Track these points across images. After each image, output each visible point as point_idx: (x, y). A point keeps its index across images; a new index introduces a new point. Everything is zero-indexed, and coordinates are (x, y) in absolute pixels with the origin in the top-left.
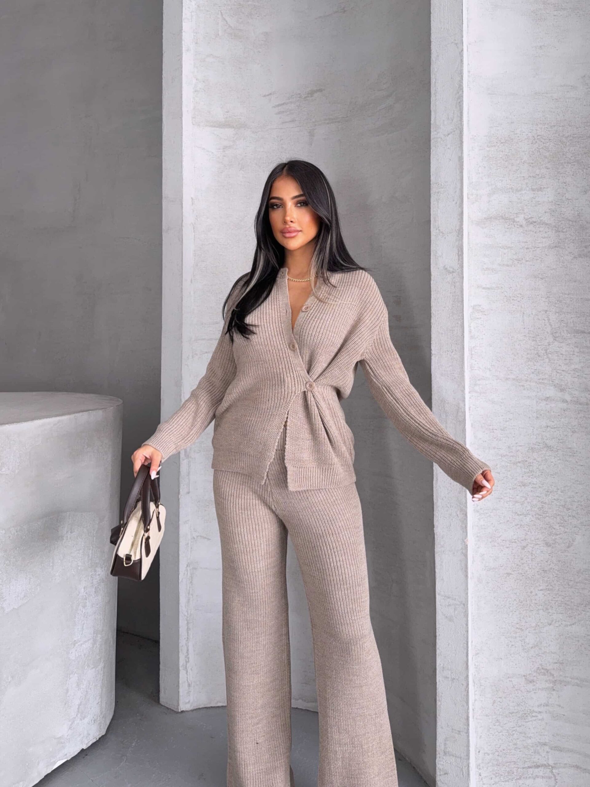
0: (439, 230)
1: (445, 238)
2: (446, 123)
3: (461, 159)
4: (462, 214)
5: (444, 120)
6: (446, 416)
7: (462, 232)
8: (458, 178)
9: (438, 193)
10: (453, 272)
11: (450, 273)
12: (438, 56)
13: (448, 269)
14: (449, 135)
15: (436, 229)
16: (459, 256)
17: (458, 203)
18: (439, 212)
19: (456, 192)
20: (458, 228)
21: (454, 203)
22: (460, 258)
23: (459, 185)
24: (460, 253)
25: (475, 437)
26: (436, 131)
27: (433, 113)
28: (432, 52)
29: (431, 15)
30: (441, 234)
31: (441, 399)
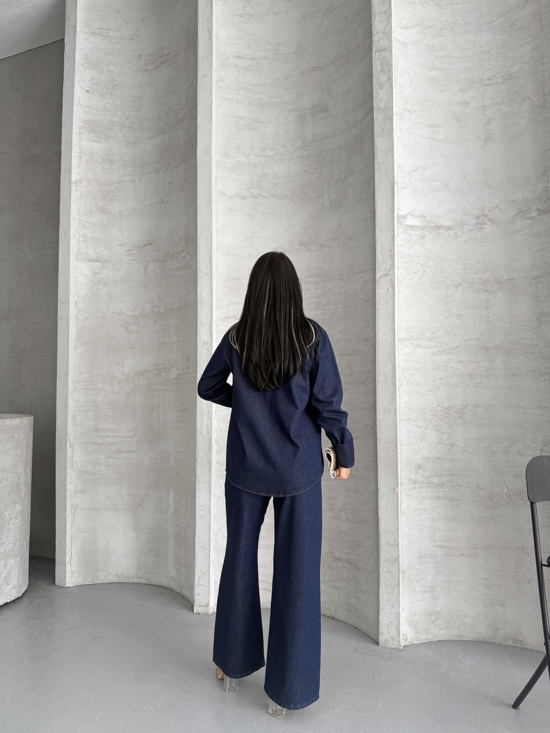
0: (201, 323)
1: (204, 327)
2: (204, 268)
3: (211, 287)
4: (212, 315)
5: (203, 267)
6: (203, 416)
7: (212, 324)
8: (210, 296)
9: (201, 304)
10: (208, 344)
11: (206, 344)
12: (201, 235)
13: (206, 342)
14: (206, 275)
15: (200, 322)
16: (210, 336)
17: (210, 309)
18: (201, 313)
19: (209, 304)
20: (210, 322)
21: (209, 309)
22: (211, 337)
23: (210, 300)
24: (211, 334)
25: (219, 426)
26: (200, 272)
27: (198, 263)
28: (198, 232)
29: (198, 213)
30: (202, 325)
31: (201, 407)
